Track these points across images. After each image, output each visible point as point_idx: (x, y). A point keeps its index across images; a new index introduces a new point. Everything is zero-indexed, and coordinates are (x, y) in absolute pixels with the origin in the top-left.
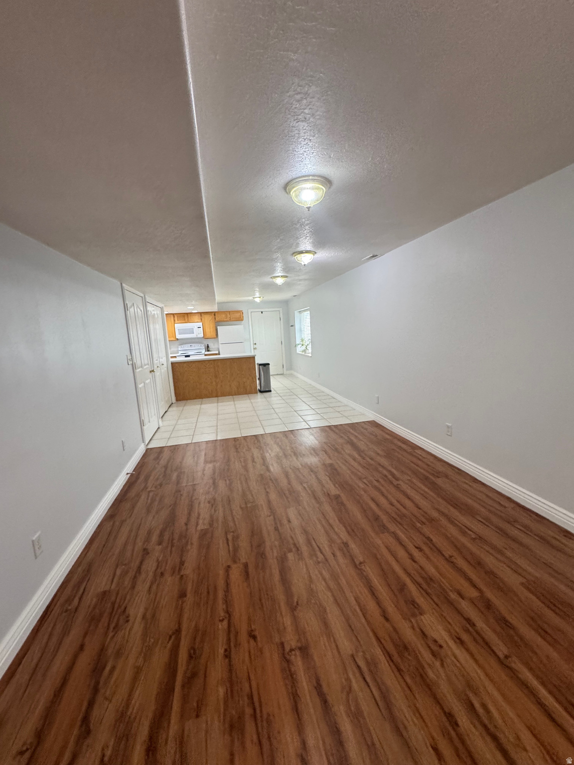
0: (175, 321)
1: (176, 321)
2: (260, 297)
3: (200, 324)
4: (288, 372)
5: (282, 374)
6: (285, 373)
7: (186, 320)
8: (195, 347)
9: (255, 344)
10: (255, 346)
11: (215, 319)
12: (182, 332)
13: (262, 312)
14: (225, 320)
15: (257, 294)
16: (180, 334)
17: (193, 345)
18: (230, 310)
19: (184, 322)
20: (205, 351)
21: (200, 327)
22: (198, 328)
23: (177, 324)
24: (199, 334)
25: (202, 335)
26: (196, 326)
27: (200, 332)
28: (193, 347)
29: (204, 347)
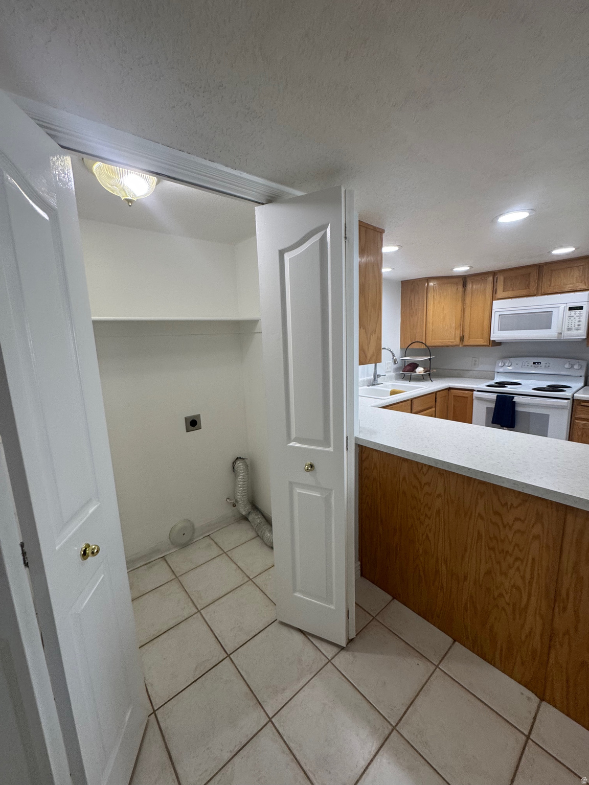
0: (494, 291)
1: (500, 293)
3: (581, 298)
7: (533, 285)
8: (547, 367)
16: (501, 329)
17: (543, 361)
19: (524, 292)
20: (582, 384)
21: (581, 308)
22: (571, 309)
23: (498, 299)
24: (569, 329)
25: (585, 335)
26: (568, 304)
27: (577, 323)
28: (543, 367)
29: (583, 373)
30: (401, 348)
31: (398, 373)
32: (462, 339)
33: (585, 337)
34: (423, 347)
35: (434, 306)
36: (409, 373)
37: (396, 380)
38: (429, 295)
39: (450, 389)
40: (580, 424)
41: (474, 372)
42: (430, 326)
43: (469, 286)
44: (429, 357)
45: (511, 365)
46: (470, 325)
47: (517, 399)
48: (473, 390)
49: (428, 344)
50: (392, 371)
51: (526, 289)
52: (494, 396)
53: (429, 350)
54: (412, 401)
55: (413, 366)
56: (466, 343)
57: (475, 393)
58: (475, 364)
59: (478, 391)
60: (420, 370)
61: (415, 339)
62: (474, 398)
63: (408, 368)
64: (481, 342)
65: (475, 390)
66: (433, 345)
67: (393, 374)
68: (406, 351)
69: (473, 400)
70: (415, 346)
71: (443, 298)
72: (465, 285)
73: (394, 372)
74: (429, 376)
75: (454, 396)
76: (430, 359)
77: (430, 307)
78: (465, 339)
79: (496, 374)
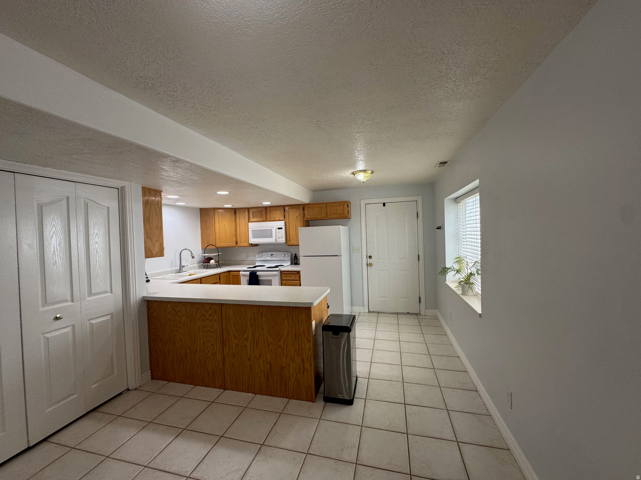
0: (249, 218)
1: (252, 219)
2: (364, 171)
3: (281, 224)
4: (430, 312)
5: (416, 314)
6: (422, 313)
7: (264, 216)
8: (276, 257)
9: (370, 257)
10: (370, 261)
11: (304, 215)
12: (259, 233)
13: (384, 205)
14: (319, 217)
15: (361, 166)
16: (254, 237)
17: (275, 253)
18: (326, 202)
19: (261, 219)
20: (289, 264)
21: (281, 228)
22: (279, 228)
23: (251, 222)
24: (279, 238)
25: (284, 240)
26: (277, 226)
27: (281, 235)
28: (275, 257)
29: (289, 258)
30: (202, 249)
31: (200, 264)
32: (236, 243)
33: (284, 242)
34: (214, 247)
35: (219, 225)
36: (206, 264)
37: (199, 269)
38: (215, 218)
39: (230, 271)
40: (284, 283)
41: (247, 261)
42: (217, 235)
43: (237, 214)
44: (218, 254)
45: (262, 256)
46: (240, 235)
47: (258, 273)
48: (240, 271)
49: (217, 246)
50: (196, 263)
51: (262, 218)
52: (249, 272)
53: (218, 249)
54: (201, 279)
55: (209, 259)
56: (239, 244)
57: (241, 272)
58: (247, 257)
59: (243, 271)
60: (212, 262)
61: (210, 243)
62: (241, 275)
63: (206, 261)
64: (245, 244)
65: (241, 271)
66: (220, 246)
67: (196, 265)
68: (205, 250)
69: (240, 276)
70: (210, 247)
71: (224, 220)
72: (235, 213)
73: (197, 264)
74: (218, 265)
75: (232, 275)
76: (218, 255)
77: (217, 225)
78: (238, 243)
79: (256, 261)
